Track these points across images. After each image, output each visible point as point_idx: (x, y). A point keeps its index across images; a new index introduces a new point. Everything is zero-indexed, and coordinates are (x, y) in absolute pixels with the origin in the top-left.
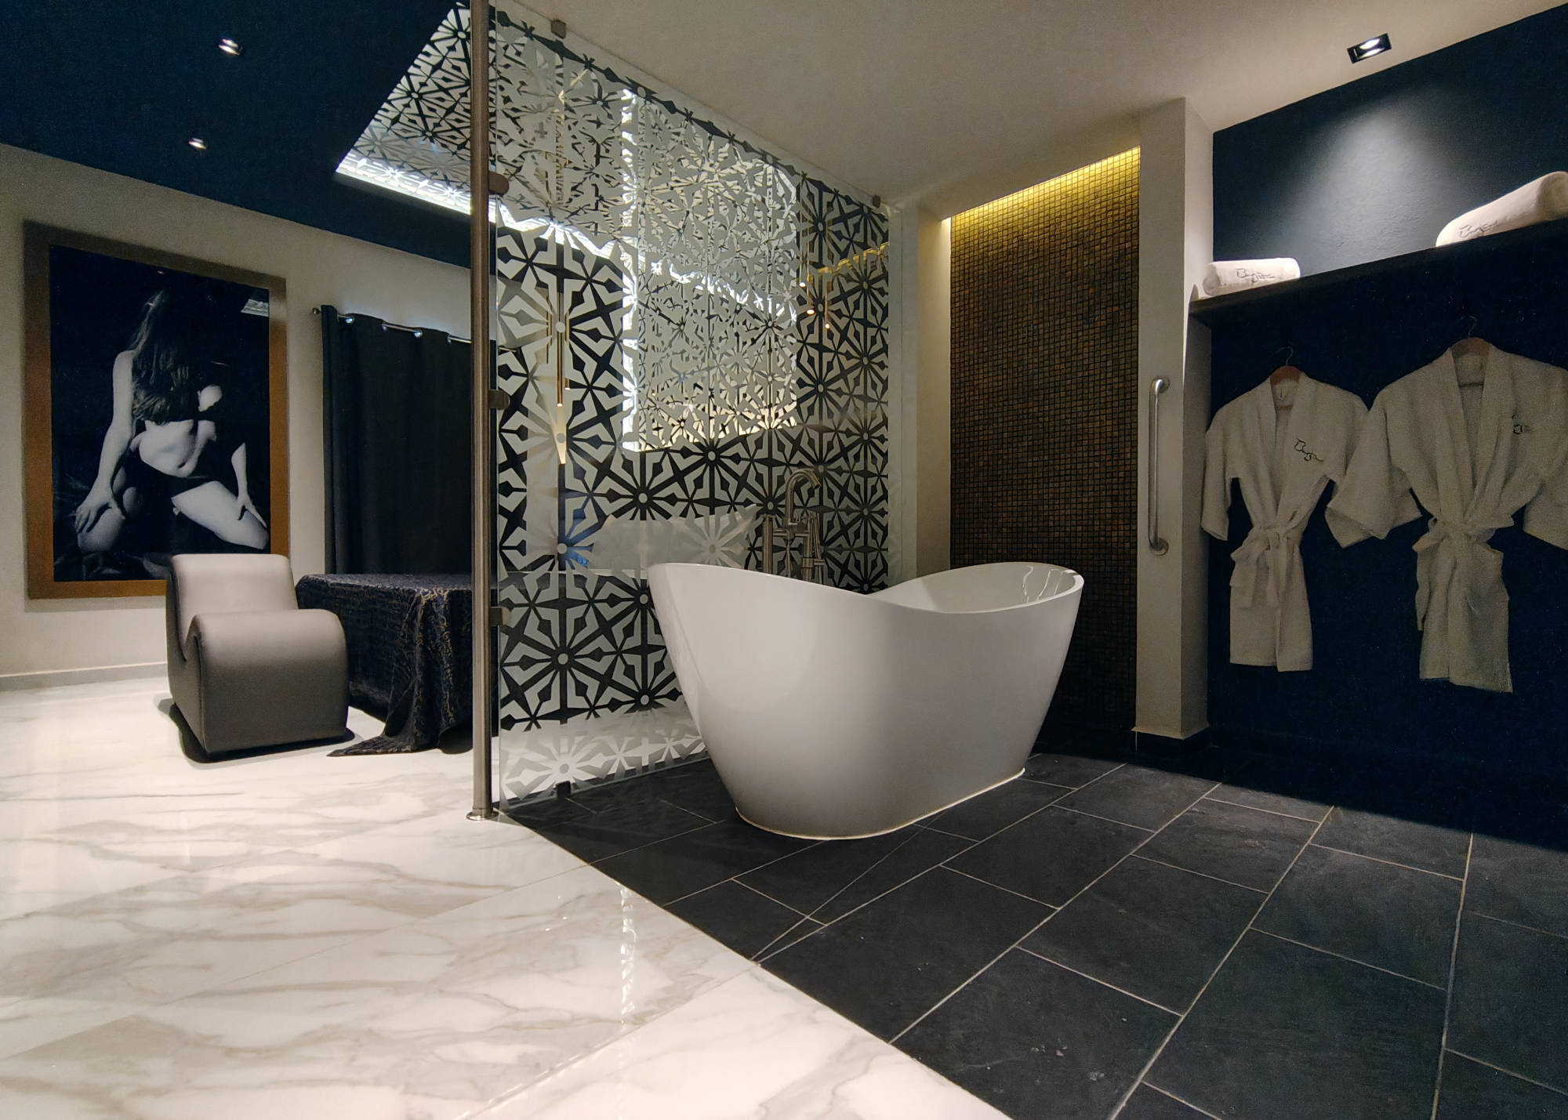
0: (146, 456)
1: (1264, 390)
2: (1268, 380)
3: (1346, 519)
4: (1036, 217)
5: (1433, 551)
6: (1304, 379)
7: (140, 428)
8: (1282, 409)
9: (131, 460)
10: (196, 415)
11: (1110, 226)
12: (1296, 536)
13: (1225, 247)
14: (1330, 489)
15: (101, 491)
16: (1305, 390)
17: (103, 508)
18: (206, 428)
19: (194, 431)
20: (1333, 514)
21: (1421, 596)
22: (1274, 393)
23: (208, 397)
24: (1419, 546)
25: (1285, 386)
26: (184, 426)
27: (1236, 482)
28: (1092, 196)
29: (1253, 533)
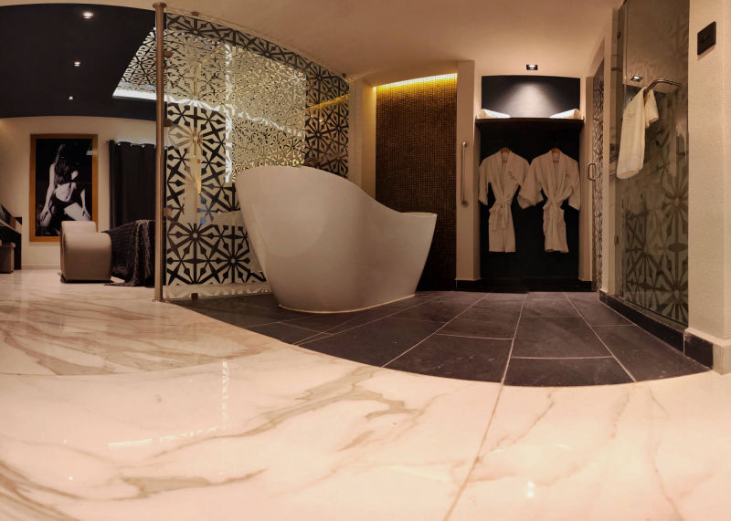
0: (58, 196)
1: (498, 154)
2: (500, 151)
3: (524, 200)
5: (548, 209)
6: (511, 152)
7: (56, 187)
8: (504, 162)
9: (54, 197)
10: (71, 181)
12: (510, 203)
13: (485, 105)
14: (519, 188)
15: (46, 208)
16: (511, 156)
17: (47, 213)
18: (74, 185)
19: (70, 186)
20: (521, 197)
21: (545, 224)
22: (501, 156)
23: (74, 175)
24: (544, 208)
25: (505, 154)
26: (68, 185)
27: (490, 185)
29: (497, 202)
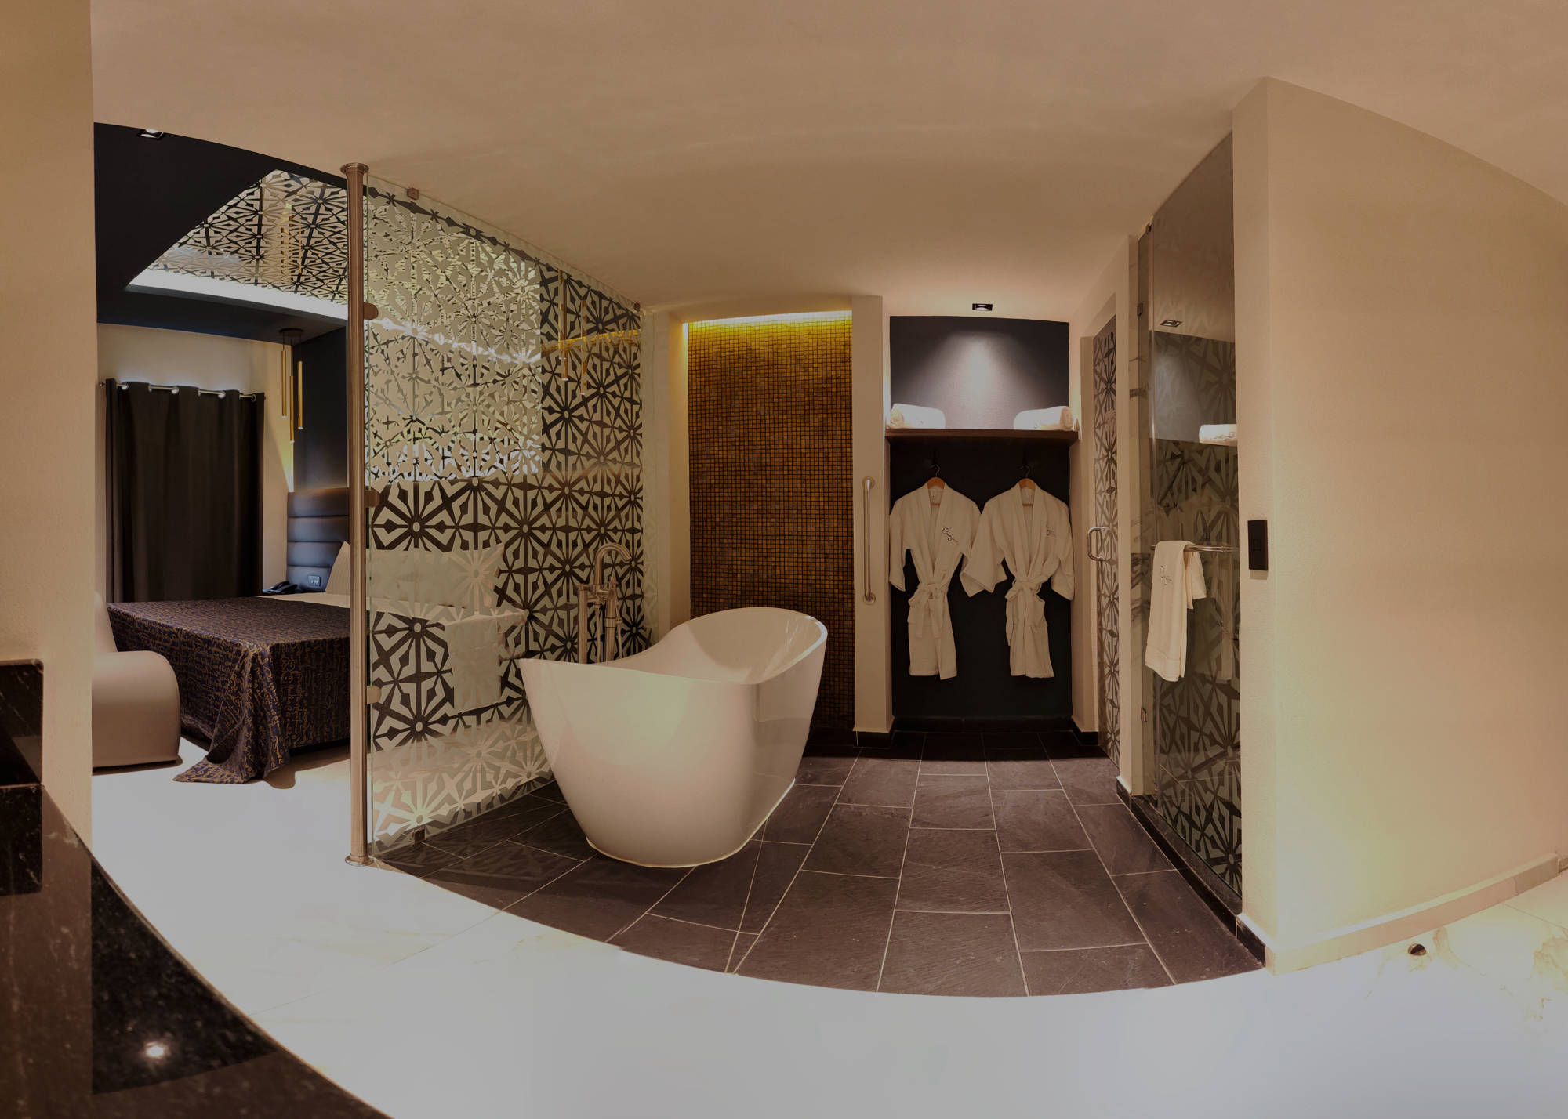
1: (924, 490)
2: (926, 484)
3: (973, 580)
4: (762, 336)
5: (1015, 598)
6: (946, 486)
8: (935, 505)
11: (820, 356)
12: (946, 589)
14: (963, 560)
16: (947, 494)
20: (966, 574)
21: (1009, 625)
22: (929, 492)
24: (1008, 595)
25: (936, 490)
27: (908, 552)
28: (806, 333)
29: (920, 587)
